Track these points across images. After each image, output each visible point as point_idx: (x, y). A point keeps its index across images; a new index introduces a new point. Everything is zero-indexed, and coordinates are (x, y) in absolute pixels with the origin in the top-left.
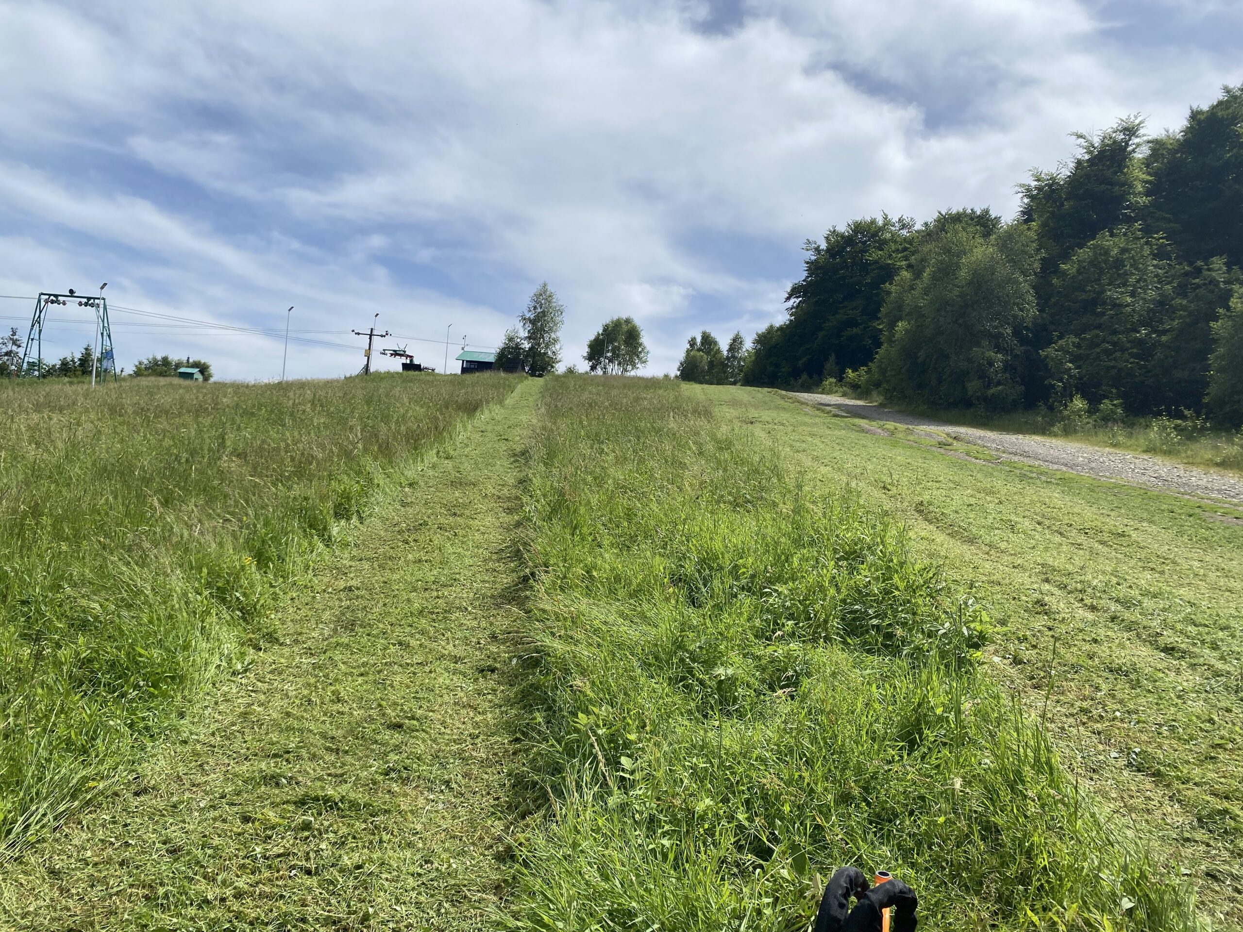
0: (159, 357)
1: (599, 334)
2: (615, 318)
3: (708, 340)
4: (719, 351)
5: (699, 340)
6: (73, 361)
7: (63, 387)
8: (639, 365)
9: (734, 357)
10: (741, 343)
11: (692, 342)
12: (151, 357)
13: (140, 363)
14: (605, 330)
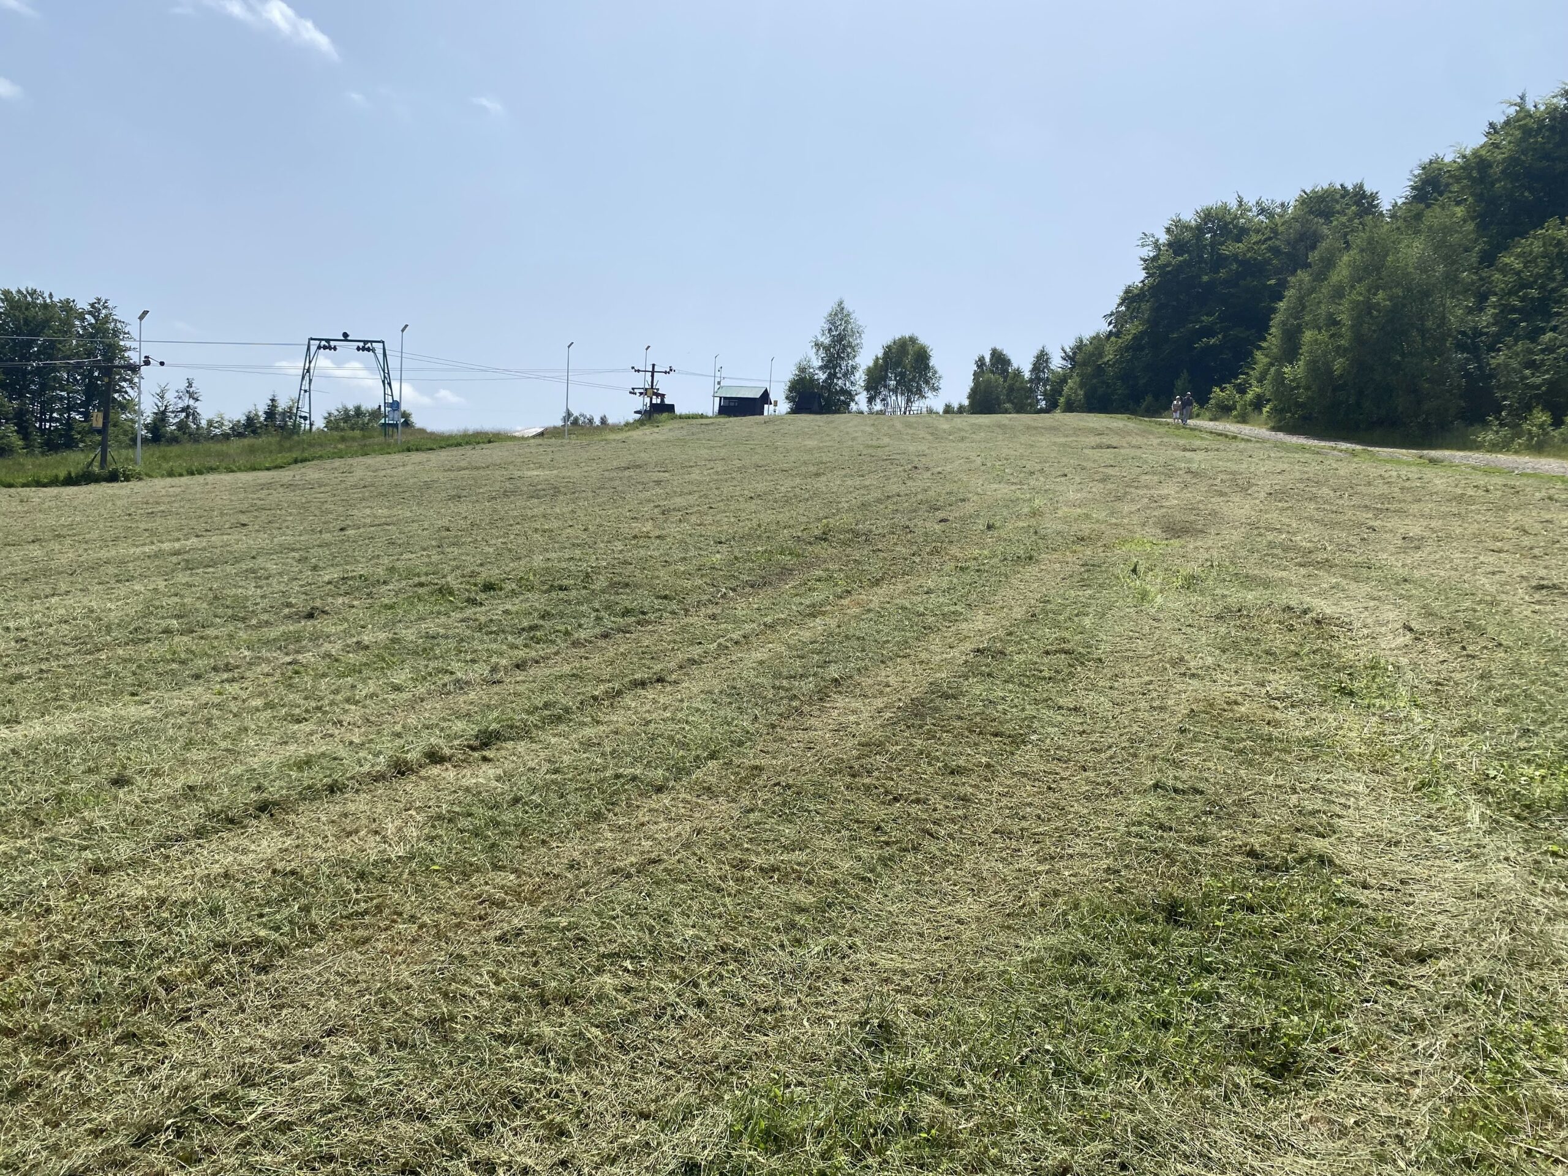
1: (877, 358)
2: (898, 336)
3: (999, 360)
5: (987, 360)
8: (929, 394)
9: (1038, 379)
10: (1047, 361)
11: (981, 362)
13: (331, 415)
14: (885, 353)
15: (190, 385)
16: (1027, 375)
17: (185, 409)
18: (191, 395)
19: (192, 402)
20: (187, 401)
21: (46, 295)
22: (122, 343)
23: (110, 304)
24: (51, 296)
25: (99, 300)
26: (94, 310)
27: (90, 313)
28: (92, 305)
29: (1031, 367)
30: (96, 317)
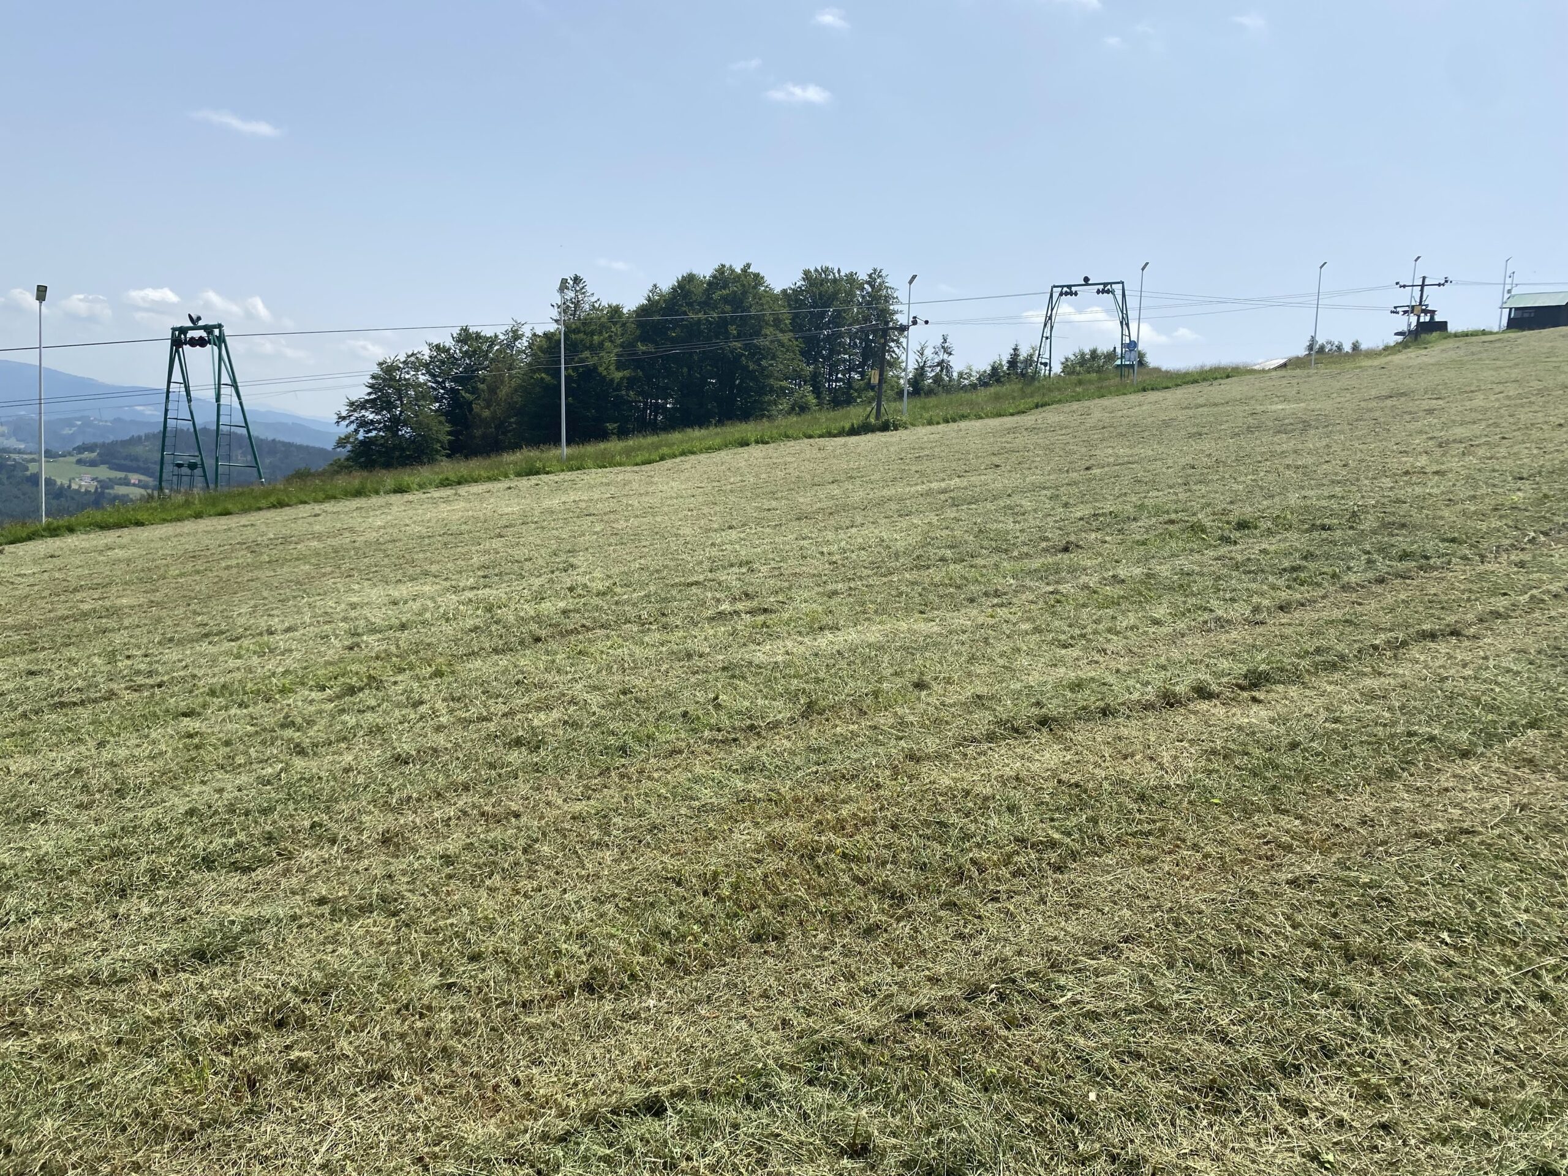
0: (1087, 351)
6: (1000, 364)
12: (1079, 351)
13: (1067, 360)
15: (945, 341)
17: (940, 364)
18: (946, 351)
19: (946, 356)
20: (943, 356)
21: (836, 271)
22: (891, 307)
23: (884, 273)
24: (839, 271)
26: (871, 280)
27: (868, 283)
28: (870, 276)
30: (872, 287)
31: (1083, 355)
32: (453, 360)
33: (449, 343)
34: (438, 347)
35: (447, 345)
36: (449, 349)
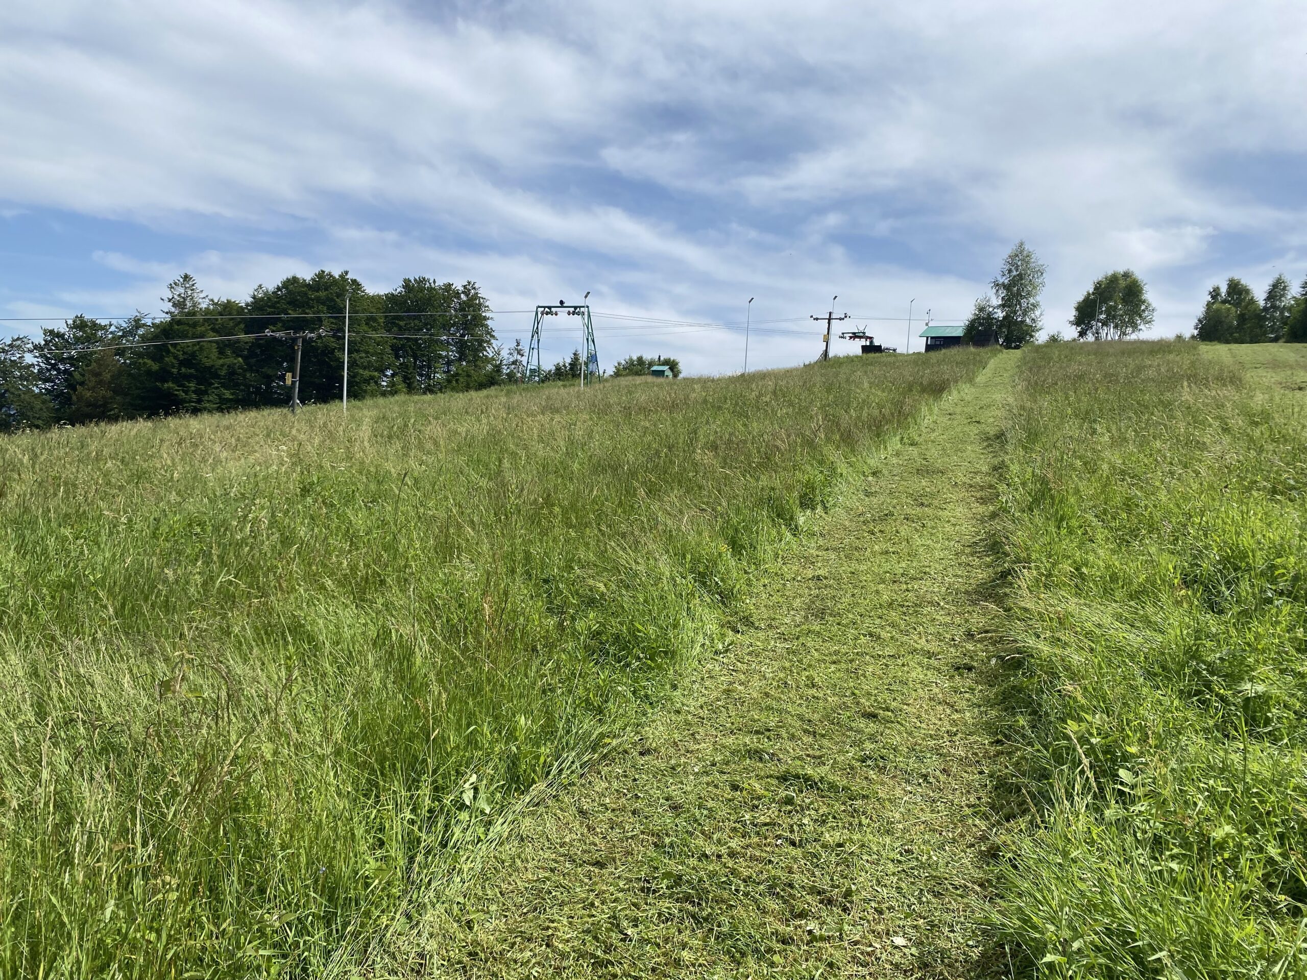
0: (635, 358)
1: (1089, 294)
2: (1110, 273)
3: (1236, 290)
4: (1252, 301)
5: (1224, 290)
6: (564, 366)
7: (559, 391)
8: (1142, 327)
9: (1274, 307)
10: (1284, 289)
11: (1215, 294)
12: (628, 358)
13: (619, 364)
14: (1096, 288)
15: (518, 345)
16: (1262, 303)
17: (514, 363)
18: (519, 352)
19: (519, 357)
20: (516, 356)
21: (431, 281)
22: (484, 314)
23: (476, 286)
24: (434, 282)
25: (469, 283)
26: (466, 292)
27: (463, 292)
28: (465, 287)
29: (1265, 296)
30: (467, 295)
31: (631, 360)
32: (67, 344)
33: (62, 328)
34: (51, 332)
35: (62, 331)
36: (64, 335)
